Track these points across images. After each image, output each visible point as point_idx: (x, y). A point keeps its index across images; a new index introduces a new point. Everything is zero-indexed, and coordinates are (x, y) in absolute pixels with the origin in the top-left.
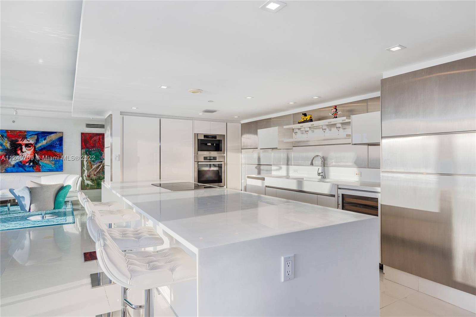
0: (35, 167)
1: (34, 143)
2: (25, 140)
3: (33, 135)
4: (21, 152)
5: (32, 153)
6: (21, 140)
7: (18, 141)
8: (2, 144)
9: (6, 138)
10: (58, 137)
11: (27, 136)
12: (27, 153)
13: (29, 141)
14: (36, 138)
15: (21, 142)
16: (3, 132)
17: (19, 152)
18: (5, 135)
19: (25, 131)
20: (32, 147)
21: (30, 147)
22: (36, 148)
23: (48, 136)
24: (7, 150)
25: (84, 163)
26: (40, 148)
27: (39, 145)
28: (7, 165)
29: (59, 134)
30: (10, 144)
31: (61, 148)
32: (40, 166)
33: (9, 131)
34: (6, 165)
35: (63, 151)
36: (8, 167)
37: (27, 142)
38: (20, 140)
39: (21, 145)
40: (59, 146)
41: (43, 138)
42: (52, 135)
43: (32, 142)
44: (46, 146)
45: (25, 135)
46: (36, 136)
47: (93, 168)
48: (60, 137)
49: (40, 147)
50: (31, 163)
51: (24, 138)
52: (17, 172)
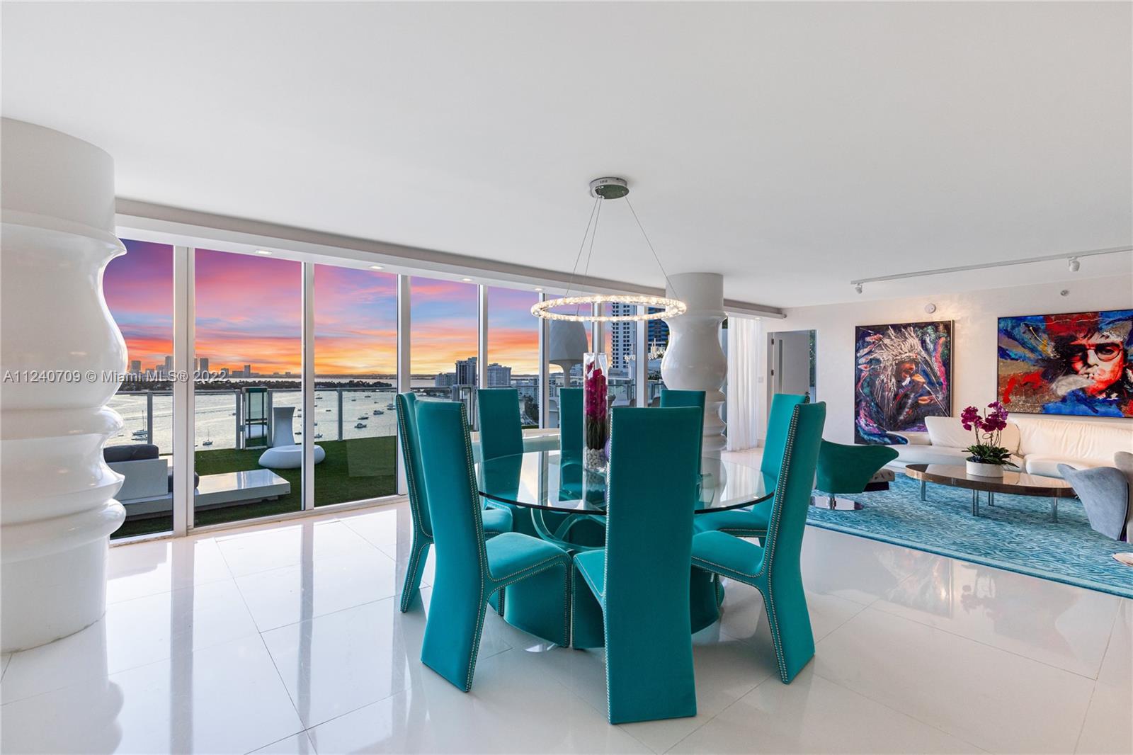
0: (1125, 405)
1: (1122, 342)
2: (1096, 335)
3: (1118, 320)
4: (1084, 366)
5: (1117, 368)
6: (1085, 337)
7: (1076, 339)
8: (1034, 347)
9: (1044, 332)
11: (1102, 325)
12: (1100, 366)
13: (1107, 337)
14: (1128, 329)
15: (1084, 342)
16: (1039, 321)
17: (1079, 366)
18: (1042, 326)
19: (1097, 313)
20: (1116, 353)
21: (1110, 352)
22: (1128, 355)
24: (1047, 360)
28: (1047, 397)
30: (1055, 347)
33: (1053, 317)
34: (1044, 397)
36: (1050, 402)
37: (1103, 341)
38: (1082, 335)
39: (1083, 349)
43: (1116, 339)
45: (1096, 323)
46: (1127, 325)
50: (1111, 393)
51: (1094, 329)
52: (1072, 414)
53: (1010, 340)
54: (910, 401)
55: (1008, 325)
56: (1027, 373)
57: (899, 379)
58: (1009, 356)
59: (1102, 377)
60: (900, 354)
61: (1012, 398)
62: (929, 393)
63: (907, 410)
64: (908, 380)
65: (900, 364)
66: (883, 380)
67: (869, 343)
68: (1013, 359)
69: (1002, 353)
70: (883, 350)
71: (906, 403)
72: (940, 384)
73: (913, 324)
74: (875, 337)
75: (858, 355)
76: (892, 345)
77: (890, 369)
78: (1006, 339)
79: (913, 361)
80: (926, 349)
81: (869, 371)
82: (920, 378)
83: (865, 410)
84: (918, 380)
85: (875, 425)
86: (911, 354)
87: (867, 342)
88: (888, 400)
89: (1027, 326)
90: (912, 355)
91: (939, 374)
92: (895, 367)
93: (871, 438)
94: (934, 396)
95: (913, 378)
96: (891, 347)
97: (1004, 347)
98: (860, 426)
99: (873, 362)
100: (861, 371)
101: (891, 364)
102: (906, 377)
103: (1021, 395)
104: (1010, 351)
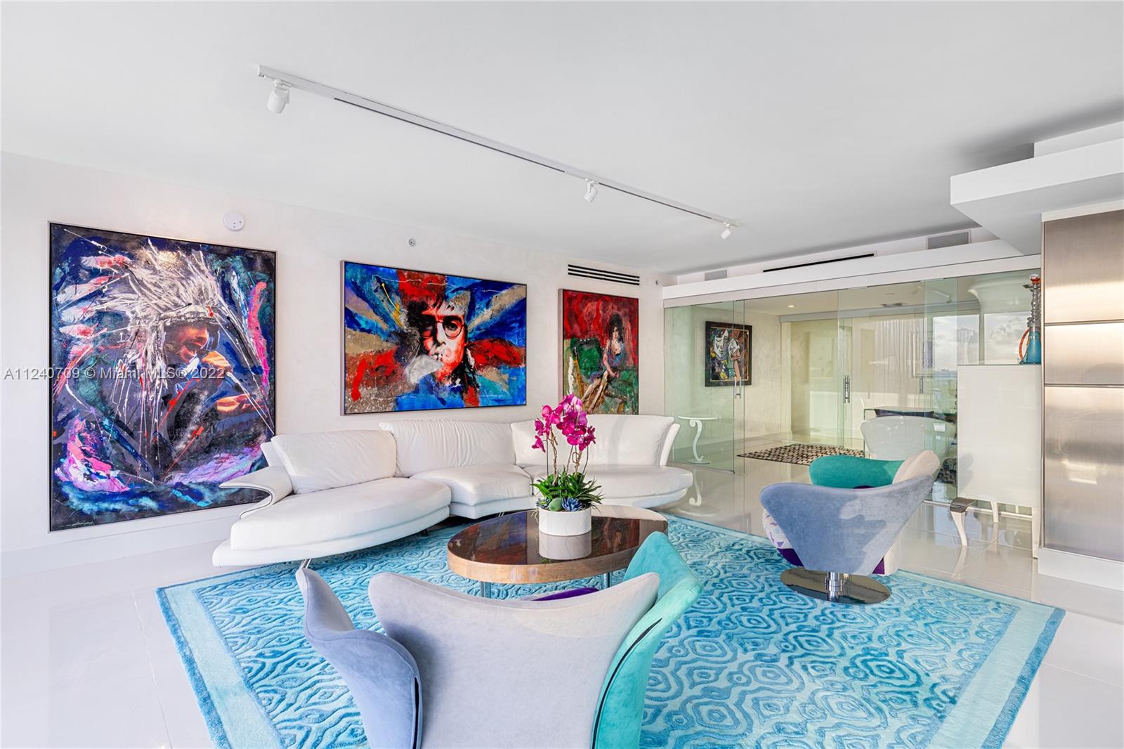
0: (466, 393)
1: (463, 317)
2: (444, 305)
3: (461, 288)
4: (434, 344)
5: (460, 347)
6: (435, 305)
7: (427, 307)
8: (387, 313)
9: (398, 294)
10: (516, 298)
11: (448, 293)
12: (446, 345)
13: (453, 308)
14: (469, 300)
15: (433, 312)
16: (389, 274)
18: (396, 284)
19: (444, 275)
20: (458, 329)
21: (454, 327)
22: (469, 331)
23: (494, 296)
24: (399, 334)
25: (569, 379)
26: (478, 332)
27: (476, 321)
28: (400, 387)
29: (519, 289)
30: (408, 315)
31: (523, 333)
32: (478, 389)
33: (406, 274)
34: (397, 387)
35: (525, 344)
36: (403, 394)
37: (448, 313)
38: (433, 302)
39: (432, 320)
40: (519, 327)
41: (485, 302)
42: (504, 292)
43: (459, 311)
44: (491, 326)
45: (444, 289)
46: (468, 293)
47: (585, 395)
48: (521, 299)
49: (478, 328)
50: (456, 379)
51: (441, 297)
52: (424, 408)
53: (360, 299)
54: (199, 409)
55: (356, 276)
56: (379, 351)
57: (174, 362)
58: (359, 325)
59: (449, 359)
60: (176, 305)
61: (363, 391)
62: (238, 389)
63: (192, 427)
64: (194, 363)
65: (175, 329)
66: (133, 366)
67: (94, 273)
68: (363, 330)
69: (350, 320)
70: (133, 292)
71: (191, 413)
72: (257, 370)
73: (204, 244)
74: (112, 258)
75: (60, 298)
76: (155, 285)
77: (151, 339)
78: (354, 298)
79: (203, 323)
80: (231, 302)
81: (95, 341)
82: (219, 360)
83: (82, 439)
84: (216, 363)
85: (114, 474)
86: (200, 309)
87: (89, 270)
88: (148, 409)
89: (379, 280)
90: (203, 310)
91: (255, 352)
92: (163, 335)
93: (105, 505)
94: (247, 395)
95: (205, 359)
96: (153, 289)
97: (351, 309)
98: (70, 483)
99: (107, 319)
100: (69, 341)
101: (155, 328)
102: (190, 358)
103: (373, 387)
104: (361, 318)
